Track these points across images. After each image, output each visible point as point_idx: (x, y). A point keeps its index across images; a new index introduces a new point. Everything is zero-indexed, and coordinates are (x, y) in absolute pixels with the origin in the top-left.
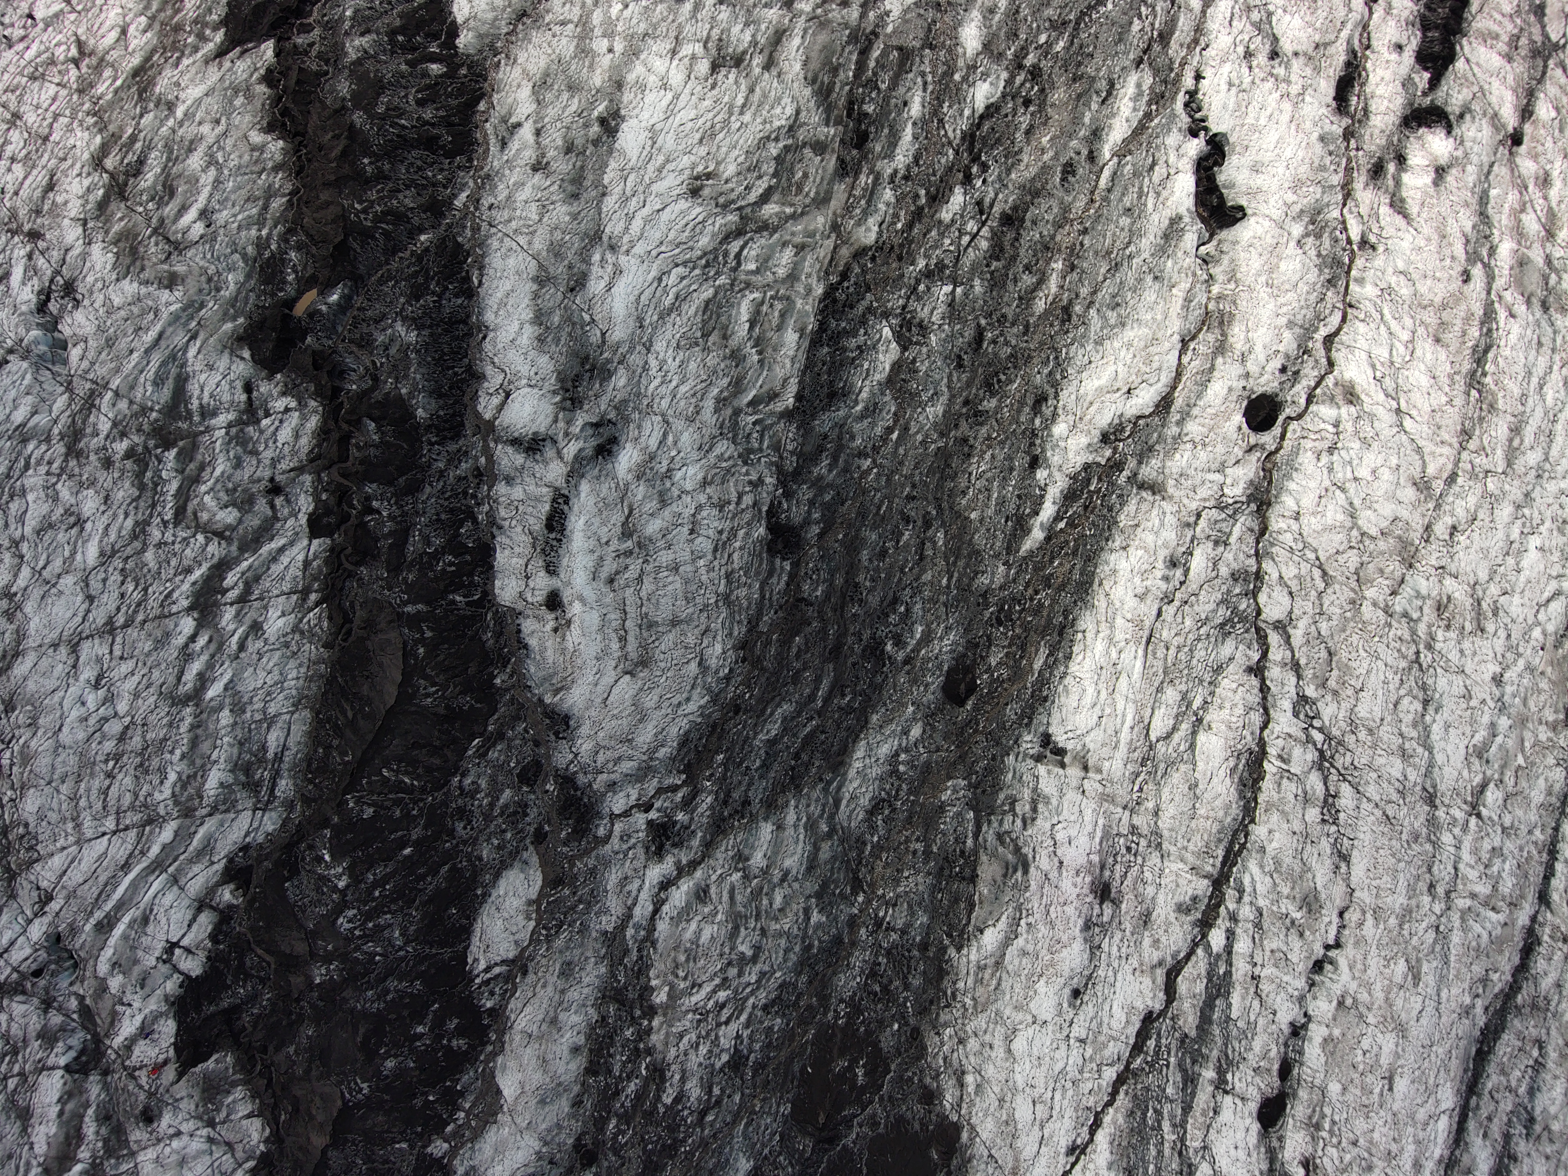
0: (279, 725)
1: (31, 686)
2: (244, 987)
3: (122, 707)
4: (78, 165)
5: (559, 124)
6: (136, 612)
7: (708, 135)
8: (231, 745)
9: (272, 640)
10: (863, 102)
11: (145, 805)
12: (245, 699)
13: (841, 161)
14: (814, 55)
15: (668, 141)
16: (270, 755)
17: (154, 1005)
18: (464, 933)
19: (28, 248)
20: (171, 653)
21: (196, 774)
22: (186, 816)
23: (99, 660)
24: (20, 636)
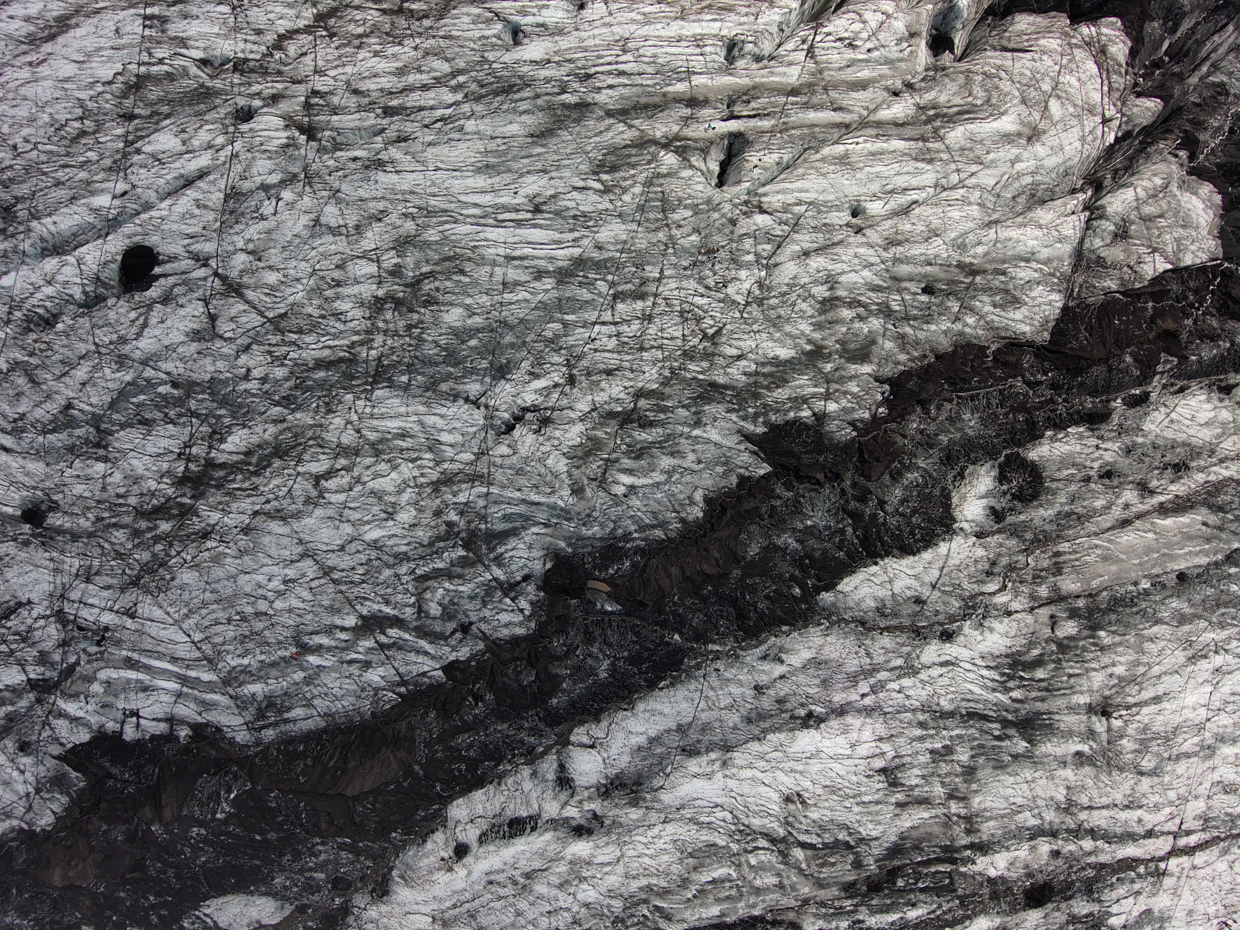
0: (309, 712)
1: (266, 539)
2: (130, 775)
3: (279, 604)
4: (631, 384)
5: (794, 687)
6: (346, 583)
7: (832, 790)
8: (282, 688)
9: (363, 679)
10: (902, 877)
11: (219, 653)
12: (316, 682)
13: (853, 884)
14: (922, 830)
15: (815, 766)
16: (286, 715)
17: (94, 720)
18: (222, 891)
19: (561, 381)
20: (328, 620)
21: (254, 675)
22: (224, 683)
23: (303, 575)
24: (297, 515)
